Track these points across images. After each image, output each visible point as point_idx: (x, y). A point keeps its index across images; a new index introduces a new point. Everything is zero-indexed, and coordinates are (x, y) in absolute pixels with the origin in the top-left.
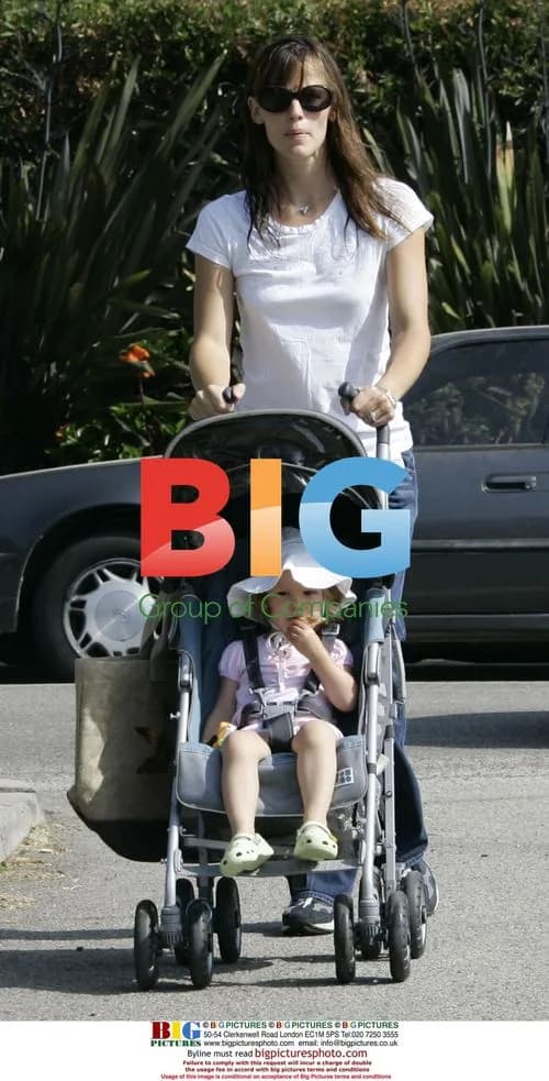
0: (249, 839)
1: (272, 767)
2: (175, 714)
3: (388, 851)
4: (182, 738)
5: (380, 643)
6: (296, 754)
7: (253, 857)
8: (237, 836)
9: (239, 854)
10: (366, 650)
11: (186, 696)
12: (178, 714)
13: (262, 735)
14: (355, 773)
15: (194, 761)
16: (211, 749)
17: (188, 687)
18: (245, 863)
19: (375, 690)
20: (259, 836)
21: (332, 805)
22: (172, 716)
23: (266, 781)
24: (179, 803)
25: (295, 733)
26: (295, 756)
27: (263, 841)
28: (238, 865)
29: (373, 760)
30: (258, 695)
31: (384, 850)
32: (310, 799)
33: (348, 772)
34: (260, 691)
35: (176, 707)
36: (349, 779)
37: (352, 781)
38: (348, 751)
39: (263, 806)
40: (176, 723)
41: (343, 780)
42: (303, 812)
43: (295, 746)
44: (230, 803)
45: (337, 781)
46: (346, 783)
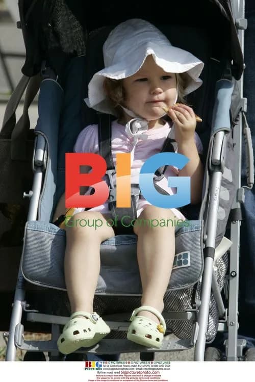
0: (87, 318)
1: (115, 248)
2: (28, 193)
3: (230, 328)
4: (33, 216)
5: (226, 132)
6: (137, 236)
7: (90, 336)
8: (76, 314)
9: (76, 333)
10: (212, 137)
11: (40, 175)
12: (31, 193)
13: (107, 216)
14: (192, 257)
15: (40, 240)
16: (57, 229)
17: (41, 167)
18: (81, 341)
19: (218, 176)
20: (97, 315)
21: (169, 287)
22: (25, 194)
23: (107, 260)
24: (24, 279)
25: (138, 216)
26: (136, 238)
27: (100, 319)
28: (75, 342)
29: (212, 244)
30: (107, 175)
31: (226, 327)
32: (148, 279)
33: (186, 256)
34: (110, 172)
35: (30, 186)
36: (186, 262)
37: (189, 265)
38: (187, 236)
39: (104, 284)
40: (28, 201)
41: (180, 263)
42: (142, 293)
43: (136, 228)
44: (70, 282)
45: (174, 264)
46: (183, 266)
